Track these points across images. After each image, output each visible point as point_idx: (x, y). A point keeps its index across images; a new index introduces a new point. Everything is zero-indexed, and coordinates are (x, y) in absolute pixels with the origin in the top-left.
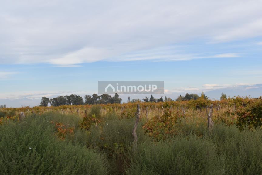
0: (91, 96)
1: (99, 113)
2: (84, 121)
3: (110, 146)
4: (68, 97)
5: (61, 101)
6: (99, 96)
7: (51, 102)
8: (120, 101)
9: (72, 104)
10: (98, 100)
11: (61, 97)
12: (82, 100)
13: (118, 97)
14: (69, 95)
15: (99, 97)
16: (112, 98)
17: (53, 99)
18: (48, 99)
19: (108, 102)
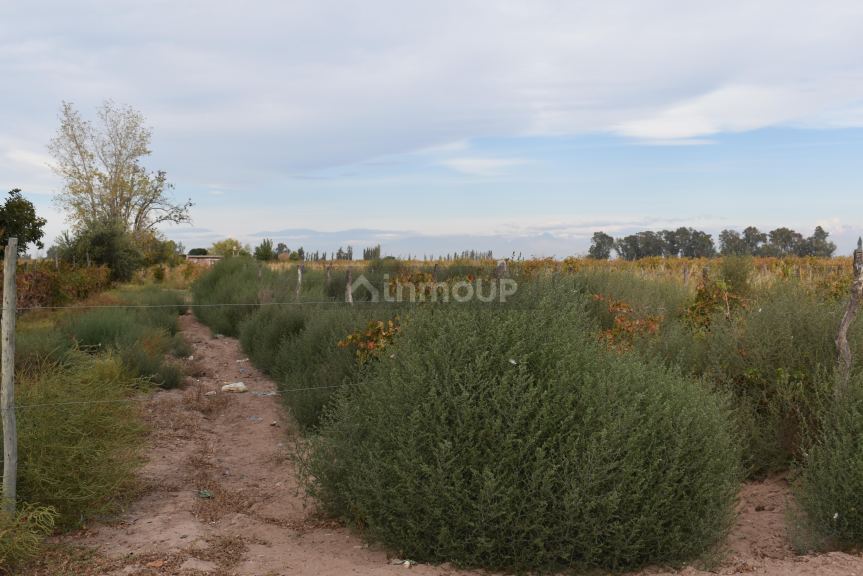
0: (738, 234)
1: (743, 280)
2: (697, 300)
3: (764, 376)
4: (670, 235)
5: (647, 244)
6: (764, 235)
7: (620, 249)
8: (831, 251)
9: (679, 254)
10: (760, 245)
11: (648, 234)
12: (711, 243)
13: (824, 239)
14: (673, 227)
15: (762, 237)
16: (804, 241)
17: (626, 239)
18: (611, 239)
19: (790, 253)
